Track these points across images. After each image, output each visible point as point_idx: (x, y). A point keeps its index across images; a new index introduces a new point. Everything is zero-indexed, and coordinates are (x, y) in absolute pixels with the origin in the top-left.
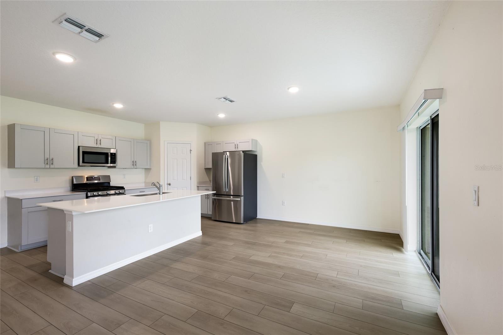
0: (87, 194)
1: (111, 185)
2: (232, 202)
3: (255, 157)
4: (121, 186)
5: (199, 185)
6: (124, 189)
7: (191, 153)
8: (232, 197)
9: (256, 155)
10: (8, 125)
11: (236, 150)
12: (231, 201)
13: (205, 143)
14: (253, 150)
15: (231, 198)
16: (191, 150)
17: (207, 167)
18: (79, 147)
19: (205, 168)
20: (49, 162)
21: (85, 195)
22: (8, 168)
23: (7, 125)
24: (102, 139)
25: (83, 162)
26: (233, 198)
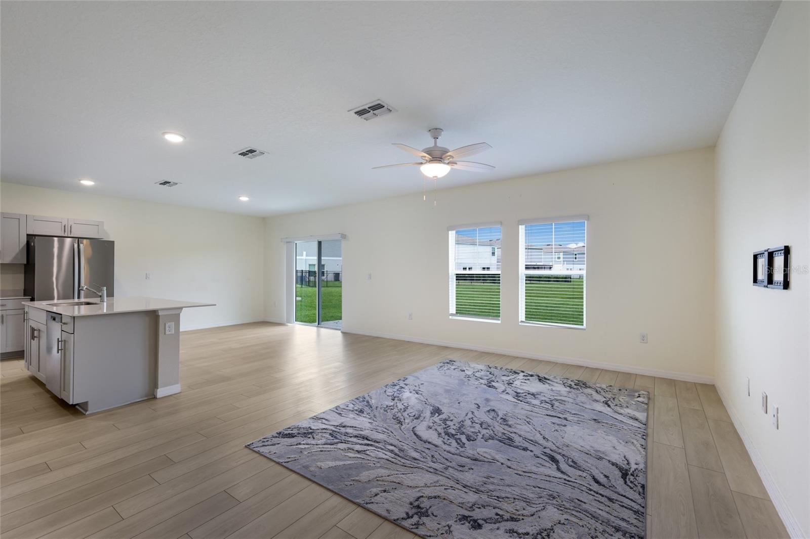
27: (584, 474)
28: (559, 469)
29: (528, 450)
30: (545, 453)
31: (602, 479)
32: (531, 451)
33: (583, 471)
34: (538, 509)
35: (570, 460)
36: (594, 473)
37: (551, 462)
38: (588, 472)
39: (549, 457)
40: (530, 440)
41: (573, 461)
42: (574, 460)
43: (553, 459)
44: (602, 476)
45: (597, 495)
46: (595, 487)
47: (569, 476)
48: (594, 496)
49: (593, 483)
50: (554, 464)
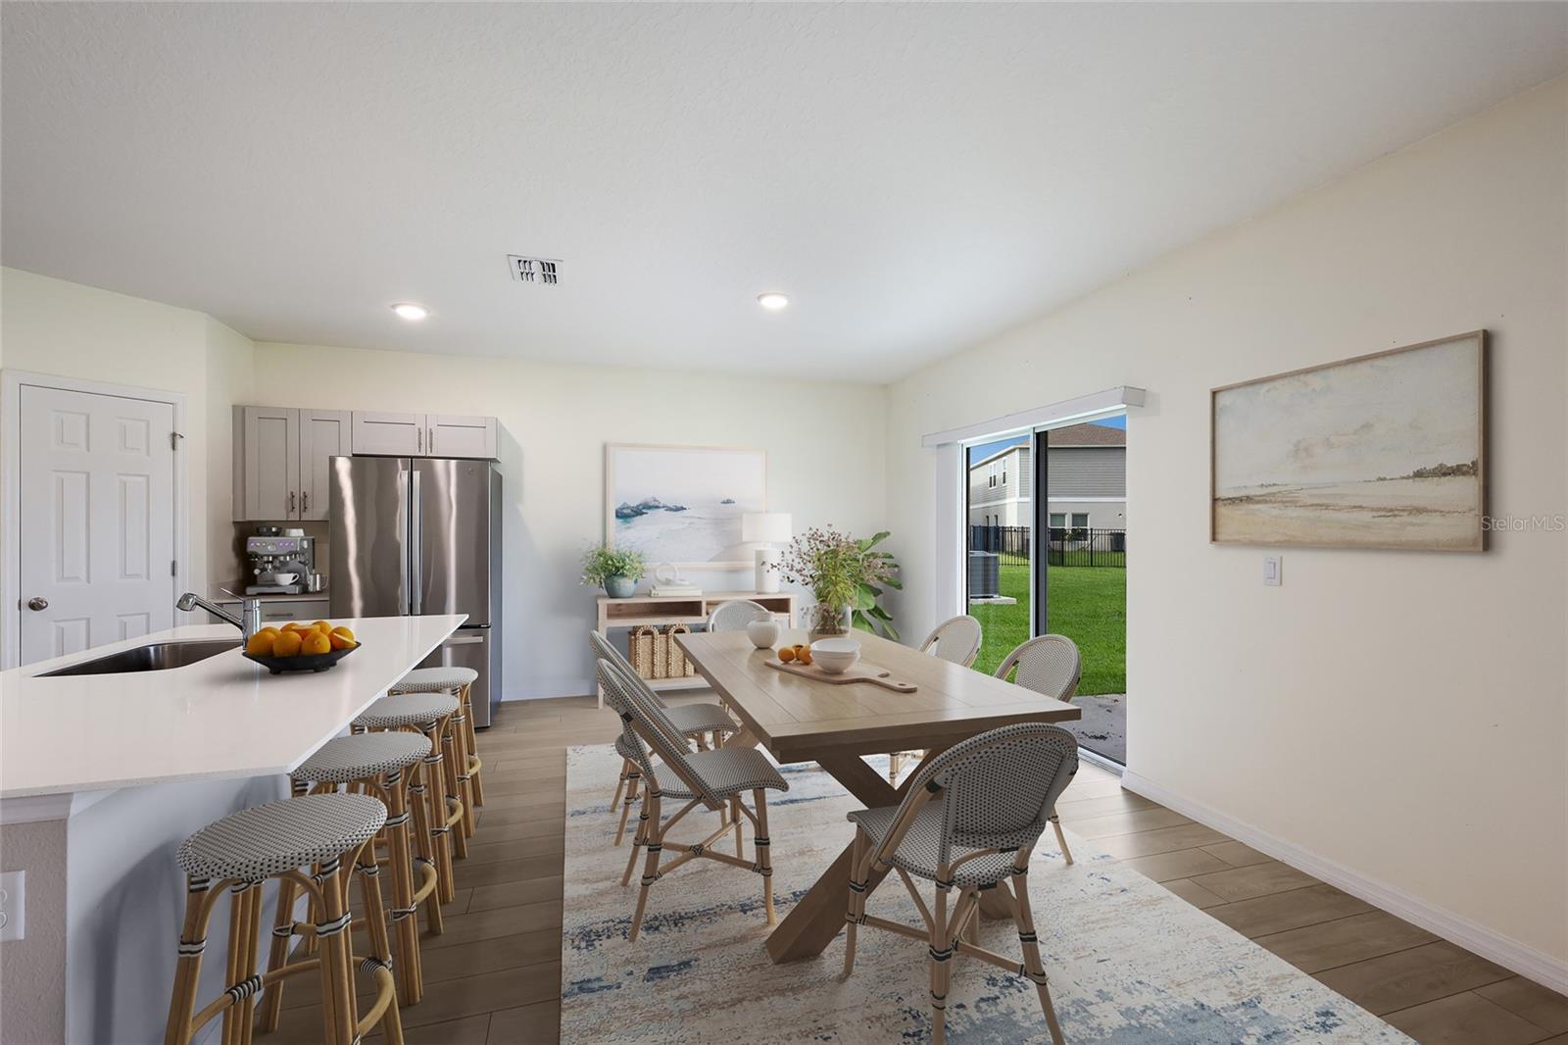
7: (174, 447)
9: (501, 479)
13: (240, 413)
14: (497, 458)
16: (174, 435)
19: (234, 523)
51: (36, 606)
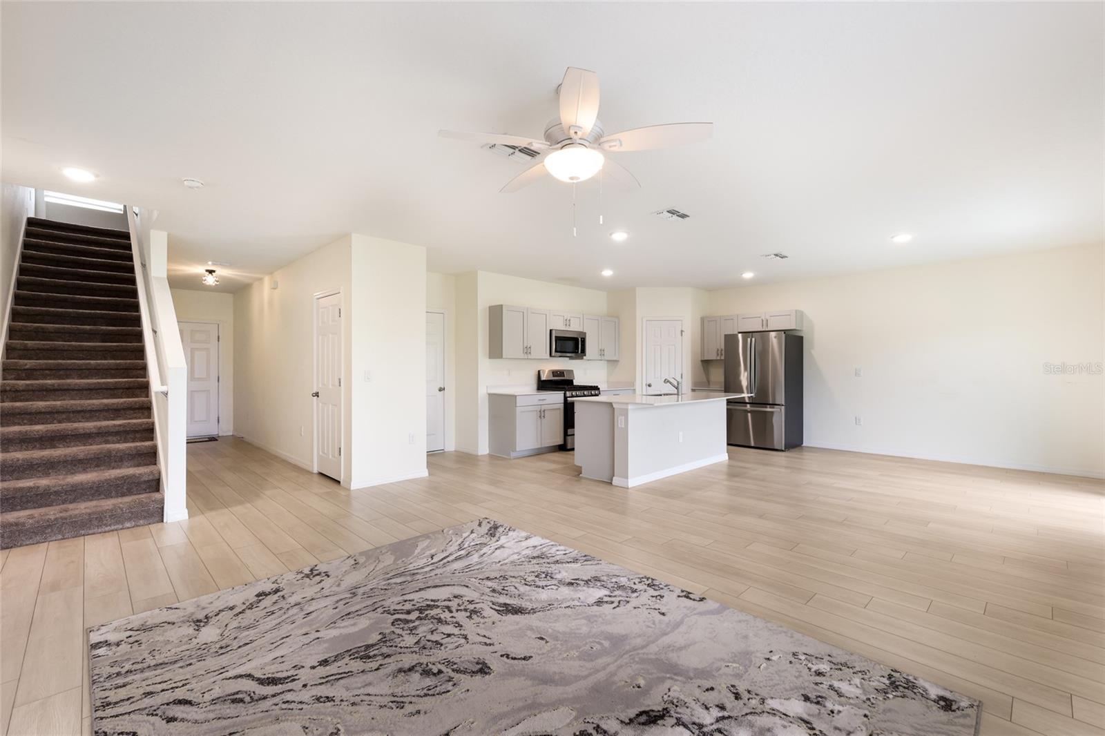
0: (565, 394)
1: (575, 384)
2: (749, 414)
3: (801, 339)
4: (593, 385)
5: (695, 387)
6: (599, 389)
7: (682, 335)
8: (748, 406)
9: (802, 337)
10: (490, 307)
11: (764, 330)
12: (747, 411)
13: (703, 319)
14: (797, 328)
15: (746, 406)
16: (682, 331)
17: (706, 359)
18: (551, 331)
19: (702, 361)
20: (527, 350)
21: (563, 395)
22: (490, 358)
23: (488, 305)
24: (572, 319)
25: (556, 351)
26: (751, 407)
27: (208, 697)
28: (249, 676)
29: (320, 665)
30: (294, 680)
31: (178, 711)
32: (313, 668)
33: (213, 700)
34: (227, 631)
35: (247, 699)
36: (194, 709)
37: (270, 676)
38: (205, 705)
39: (280, 679)
40: (341, 678)
41: (241, 701)
42: (241, 704)
43: (273, 681)
44: (179, 715)
45: (171, 686)
46: (180, 694)
47: (226, 679)
48: (175, 683)
49: (189, 697)
50: (263, 677)
51: (649, 386)
